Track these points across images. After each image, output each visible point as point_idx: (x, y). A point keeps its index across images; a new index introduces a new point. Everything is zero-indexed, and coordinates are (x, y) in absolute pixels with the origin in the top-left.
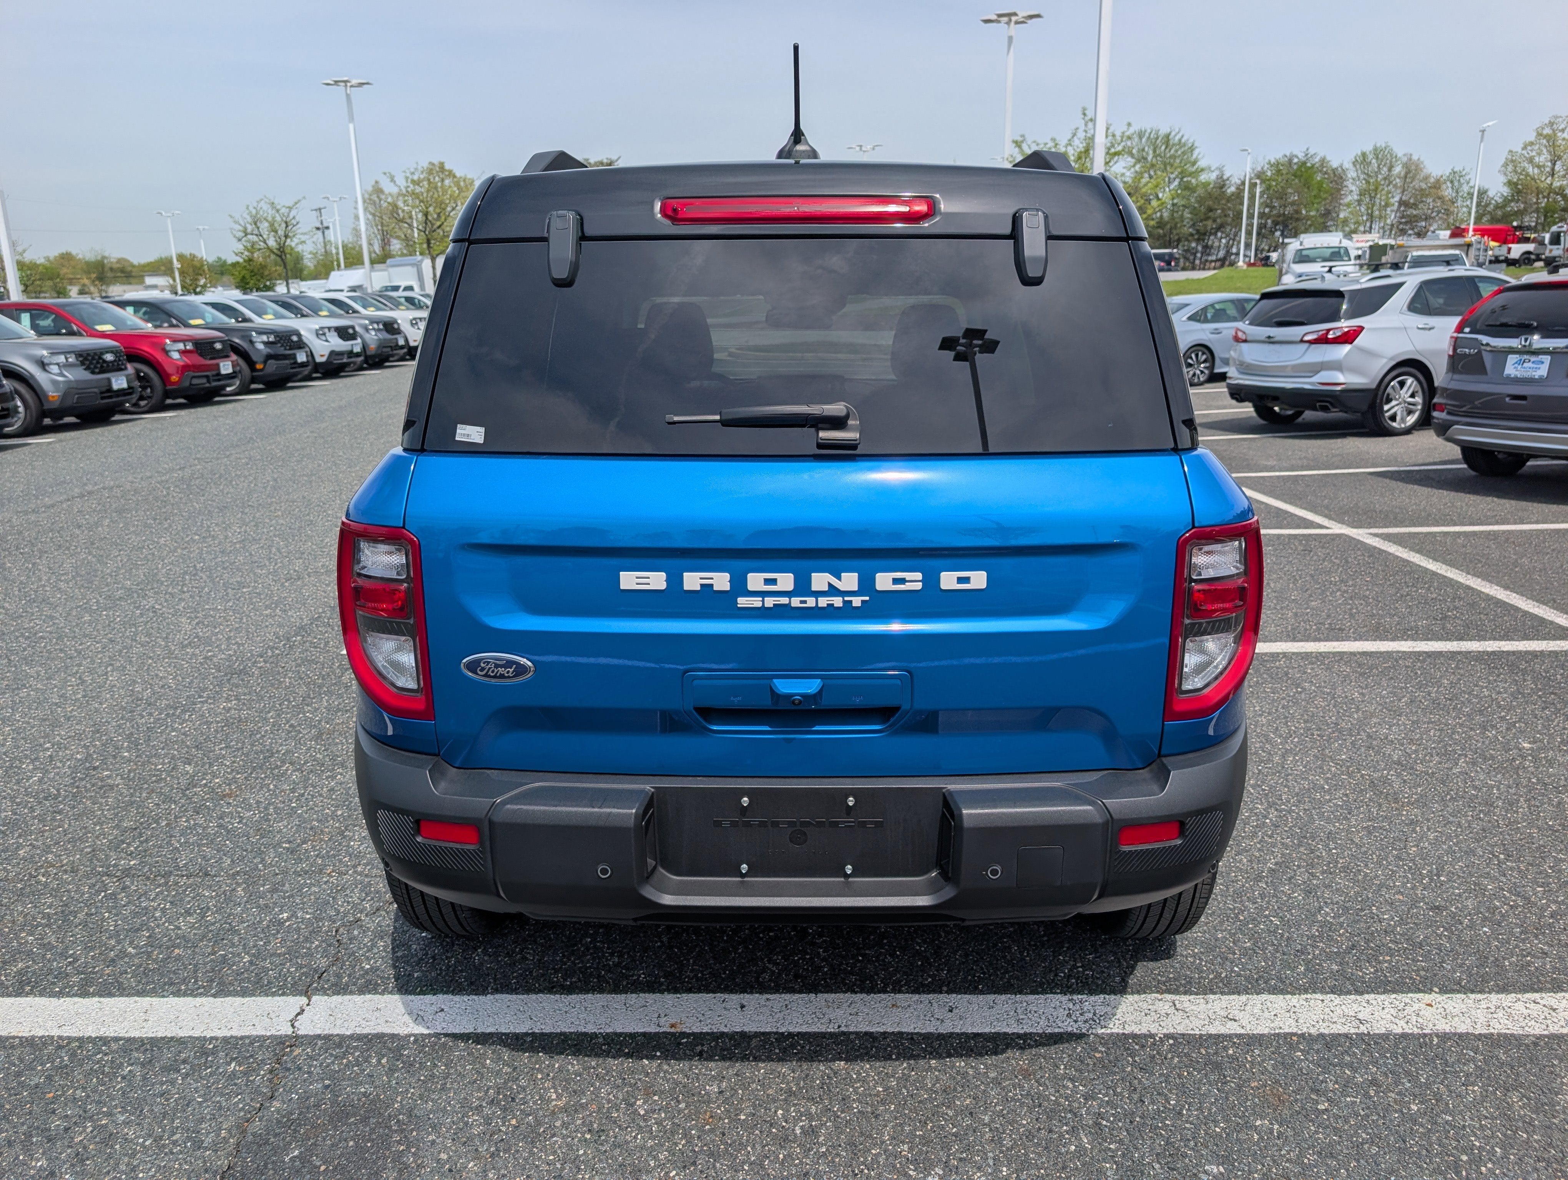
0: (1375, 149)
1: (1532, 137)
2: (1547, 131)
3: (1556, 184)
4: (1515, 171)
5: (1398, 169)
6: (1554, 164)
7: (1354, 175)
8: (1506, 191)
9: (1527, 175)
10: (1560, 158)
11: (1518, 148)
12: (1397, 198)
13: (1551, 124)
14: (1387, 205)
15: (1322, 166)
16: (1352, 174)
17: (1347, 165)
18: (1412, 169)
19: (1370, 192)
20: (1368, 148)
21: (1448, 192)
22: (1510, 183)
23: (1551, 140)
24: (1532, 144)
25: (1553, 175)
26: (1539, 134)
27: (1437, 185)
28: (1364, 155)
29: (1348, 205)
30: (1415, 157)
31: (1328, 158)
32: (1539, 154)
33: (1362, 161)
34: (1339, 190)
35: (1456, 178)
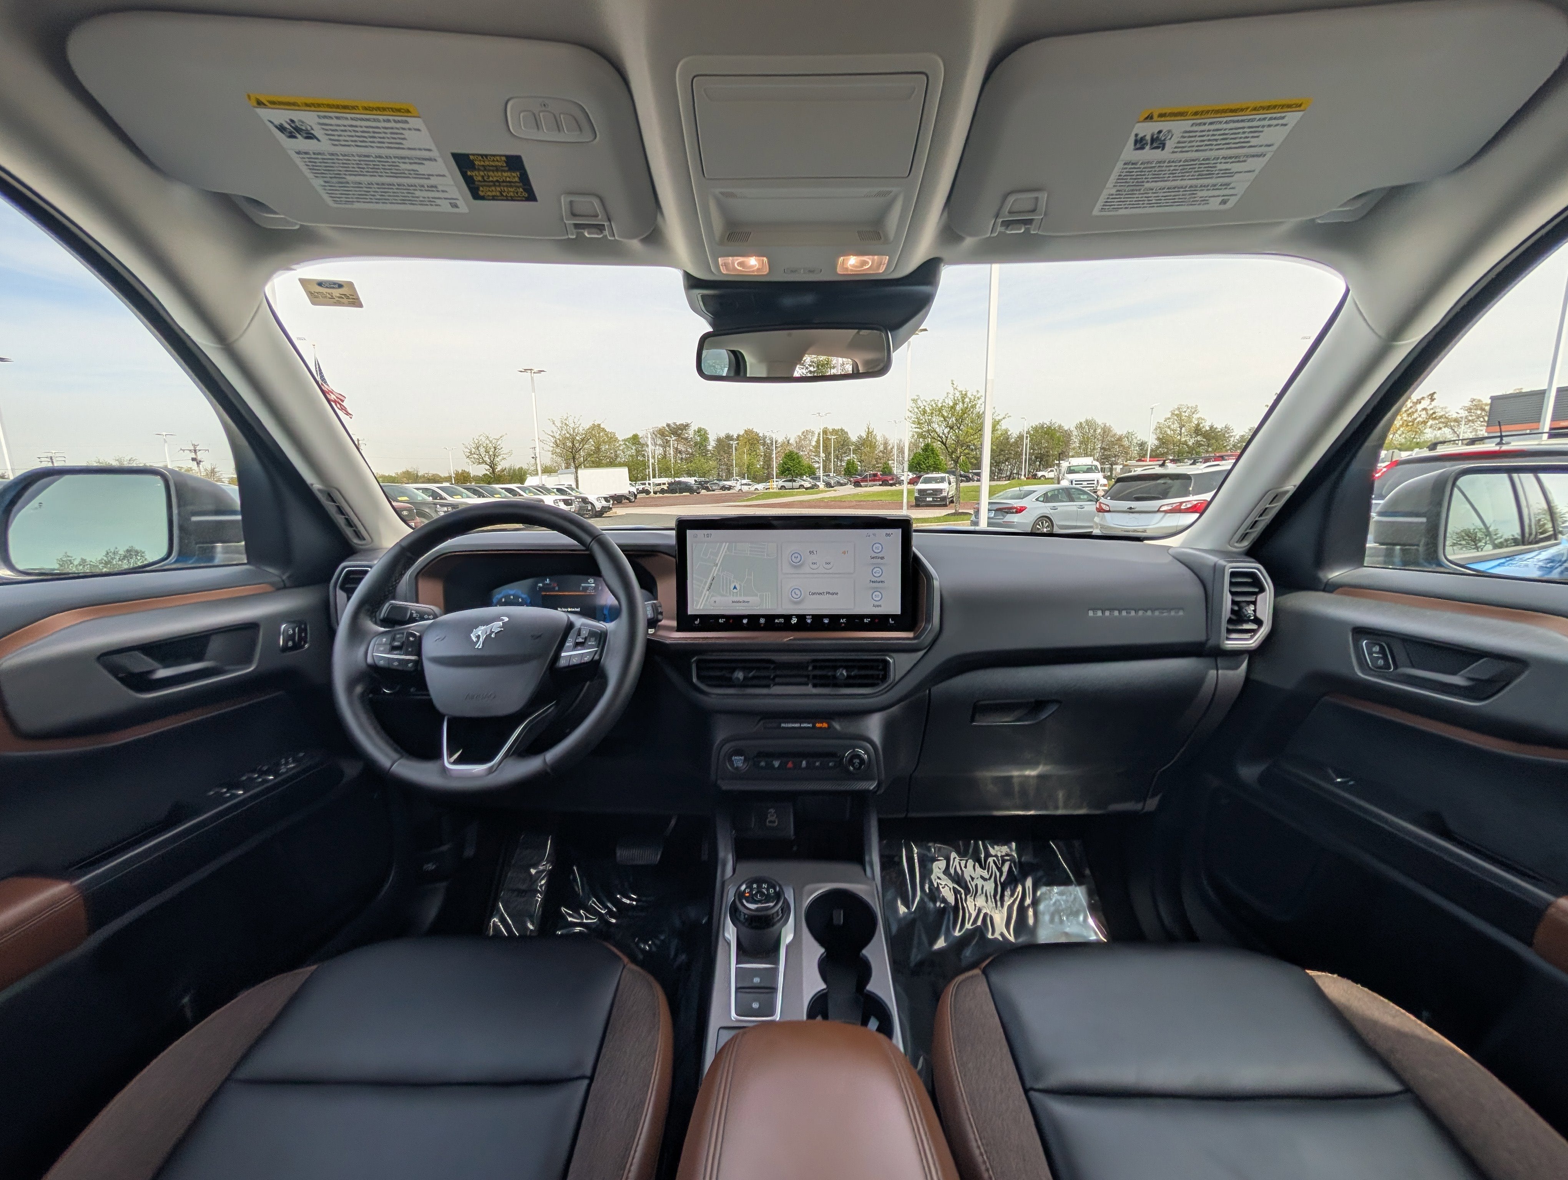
0: (1087, 421)
1: (1169, 415)
2: (1177, 412)
3: (1183, 439)
4: (1161, 433)
5: (1099, 431)
6: (1181, 429)
7: (1076, 434)
8: (1156, 442)
9: (1167, 435)
10: (1184, 426)
11: (1162, 421)
12: (1099, 446)
13: (1179, 409)
14: (1094, 449)
15: (1059, 428)
16: (1075, 433)
17: (1072, 429)
18: (1106, 431)
19: (1084, 442)
20: (1083, 420)
21: (1126, 443)
22: (1158, 439)
23: (1179, 416)
24: (1169, 419)
25: (1181, 435)
26: (1173, 414)
27: (1120, 439)
28: (1081, 423)
29: (1074, 449)
30: (1108, 425)
31: (1062, 425)
32: (1173, 423)
33: (1080, 426)
34: (1069, 441)
35: (1129, 436)
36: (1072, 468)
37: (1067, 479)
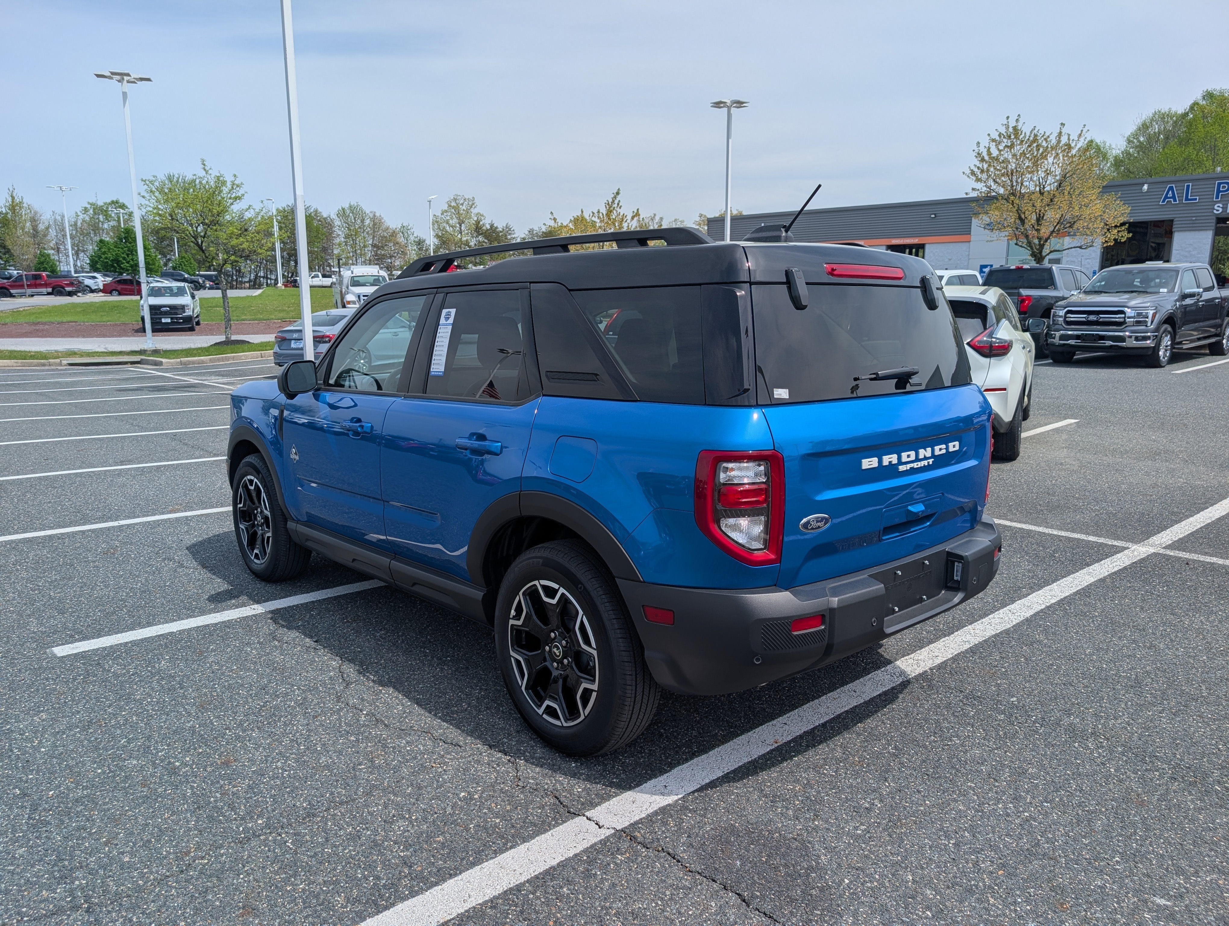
0: (351, 207)
1: (446, 207)
2: (453, 204)
3: (464, 239)
4: (439, 228)
5: (367, 222)
6: (461, 225)
7: (339, 223)
8: (436, 241)
9: (447, 232)
10: (463, 222)
11: (439, 214)
12: (370, 242)
13: (455, 200)
14: (365, 246)
15: (315, 215)
16: (337, 222)
17: (333, 216)
18: (377, 223)
19: (352, 235)
20: (346, 206)
21: (401, 240)
22: (437, 236)
23: (456, 208)
24: (446, 211)
25: (461, 233)
26: (450, 206)
27: (394, 234)
28: (343, 209)
29: (339, 245)
30: (377, 214)
31: (320, 210)
32: (452, 218)
33: (342, 213)
34: (331, 234)
35: (404, 230)
36: (356, 279)
37: (353, 293)
